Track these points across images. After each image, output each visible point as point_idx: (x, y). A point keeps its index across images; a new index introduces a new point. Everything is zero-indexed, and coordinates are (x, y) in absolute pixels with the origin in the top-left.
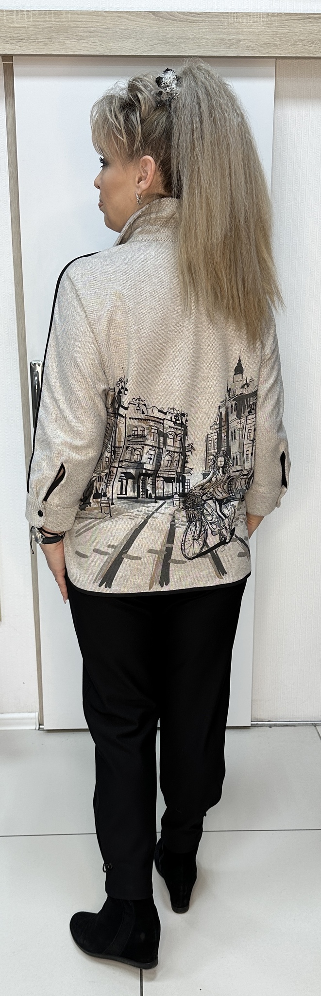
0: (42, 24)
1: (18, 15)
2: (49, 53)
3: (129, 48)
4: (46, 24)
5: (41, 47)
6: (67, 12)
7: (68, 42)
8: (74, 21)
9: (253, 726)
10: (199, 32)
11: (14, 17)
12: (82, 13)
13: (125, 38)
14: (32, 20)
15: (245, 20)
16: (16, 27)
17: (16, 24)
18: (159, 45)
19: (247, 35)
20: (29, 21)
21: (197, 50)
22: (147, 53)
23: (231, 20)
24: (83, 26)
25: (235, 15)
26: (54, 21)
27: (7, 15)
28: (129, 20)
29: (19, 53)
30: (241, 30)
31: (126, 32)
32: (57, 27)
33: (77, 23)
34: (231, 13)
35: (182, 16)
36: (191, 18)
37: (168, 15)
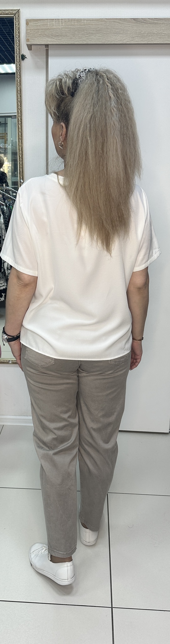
0: (70, 26)
1: (56, 22)
2: (73, 43)
3: (119, 39)
4: (72, 27)
5: (68, 40)
6: (84, 20)
7: (84, 37)
8: (88, 25)
10: (160, 30)
11: (54, 23)
12: (93, 20)
13: (116, 34)
14: (64, 24)
16: (55, 28)
17: (54, 27)
18: (137, 37)
20: (62, 25)
21: (159, 40)
22: (129, 42)
24: (93, 27)
26: (77, 25)
27: (50, 22)
28: (120, 23)
29: (55, 43)
31: (118, 30)
32: (78, 28)
33: (90, 26)
35: (151, 21)
36: (156, 22)
37: (143, 20)
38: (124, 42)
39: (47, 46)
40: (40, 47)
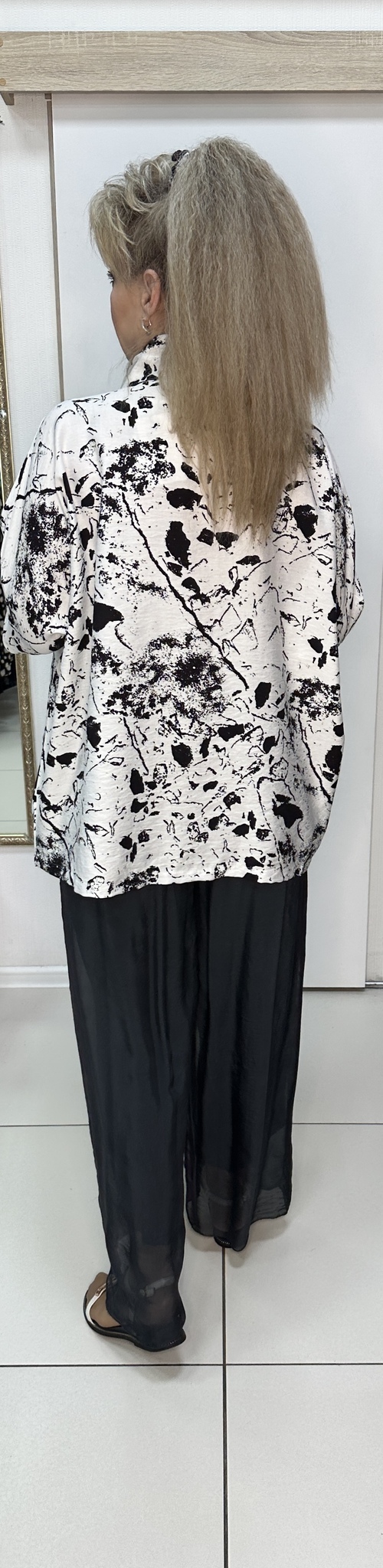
0: (100, 50)
1: (66, 39)
2: (108, 89)
3: (215, 81)
4: (105, 50)
5: (98, 81)
6: (133, 34)
7: (134, 74)
8: (142, 45)
9: (368, 987)
10: (311, 59)
11: (61, 41)
12: (153, 35)
13: (210, 67)
14: (85, 45)
15: (372, 42)
16: (64, 54)
17: (63, 51)
18: (256, 76)
19: (374, 61)
20: (82, 47)
21: (309, 82)
22: (239, 87)
23: (354, 42)
24: (154, 52)
25: (359, 35)
26: (116, 46)
27: (53, 39)
28: (215, 43)
29: (68, 90)
30: (366, 55)
31: (212, 59)
32: (120, 53)
33: (146, 47)
34: (353, 32)
35: (288, 37)
36: (300, 40)
37: (270, 37)
38: (228, 88)
39: (48, 95)
40: (34, 97)
